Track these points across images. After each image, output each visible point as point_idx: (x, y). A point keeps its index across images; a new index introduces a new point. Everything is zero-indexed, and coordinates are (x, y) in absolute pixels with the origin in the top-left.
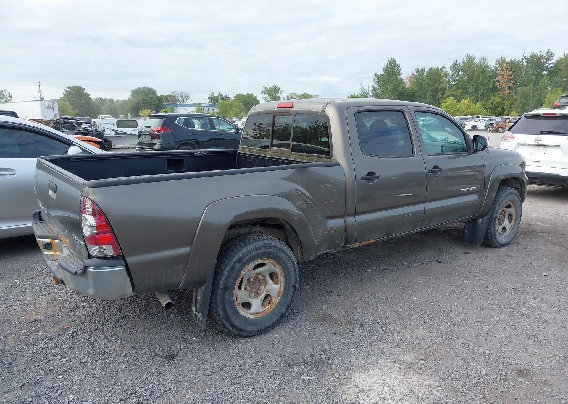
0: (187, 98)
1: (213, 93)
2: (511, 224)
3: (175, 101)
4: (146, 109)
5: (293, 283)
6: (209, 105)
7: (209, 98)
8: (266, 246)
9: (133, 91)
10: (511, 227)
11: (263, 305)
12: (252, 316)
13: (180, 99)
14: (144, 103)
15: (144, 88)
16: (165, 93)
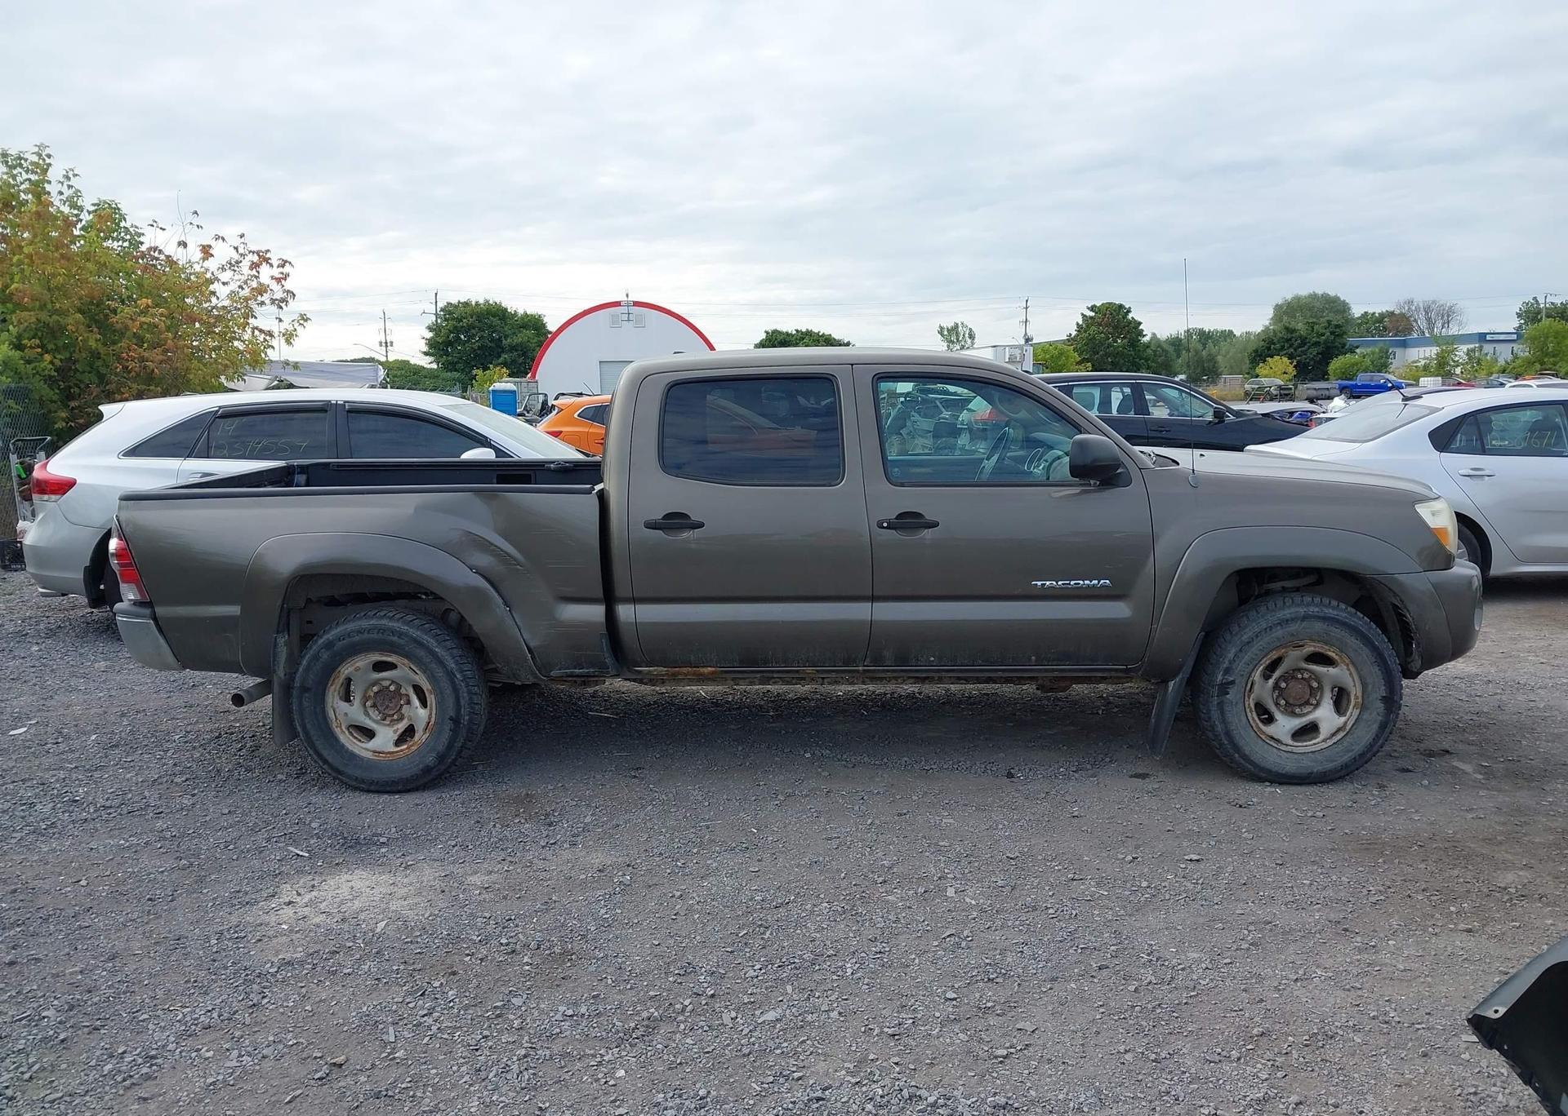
0: (1446, 317)
1: (1535, 298)
2: (1343, 719)
3: (1409, 329)
4: (1277, 358)
5: (452, 713)
6: (1514, 337)
7: (1519, 315)
8: (382, 630)
9: (1278, 308)
10: (1339, 730)
11: (398, 743)
12: (369, 755)
13: (1422, 323)
14: (1288, 340)
15: (1314, 296)
16: (1378, 309)
